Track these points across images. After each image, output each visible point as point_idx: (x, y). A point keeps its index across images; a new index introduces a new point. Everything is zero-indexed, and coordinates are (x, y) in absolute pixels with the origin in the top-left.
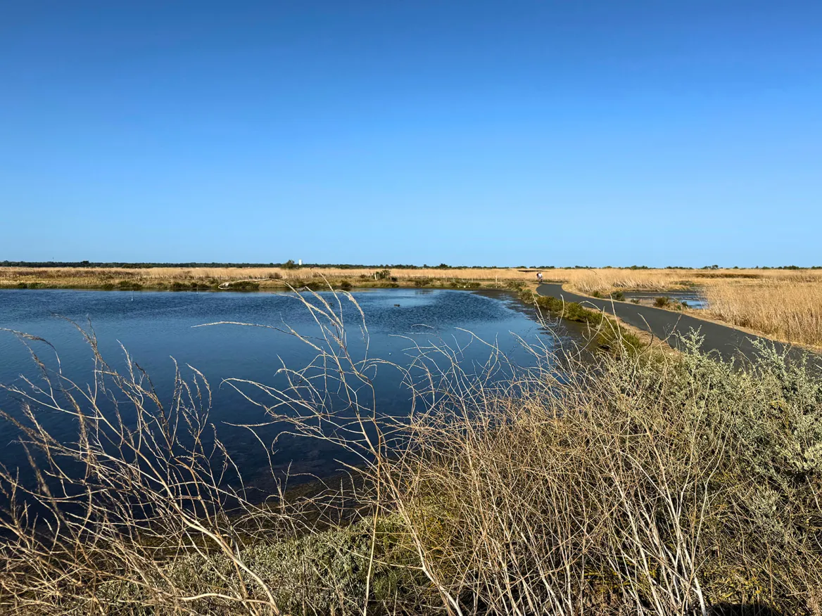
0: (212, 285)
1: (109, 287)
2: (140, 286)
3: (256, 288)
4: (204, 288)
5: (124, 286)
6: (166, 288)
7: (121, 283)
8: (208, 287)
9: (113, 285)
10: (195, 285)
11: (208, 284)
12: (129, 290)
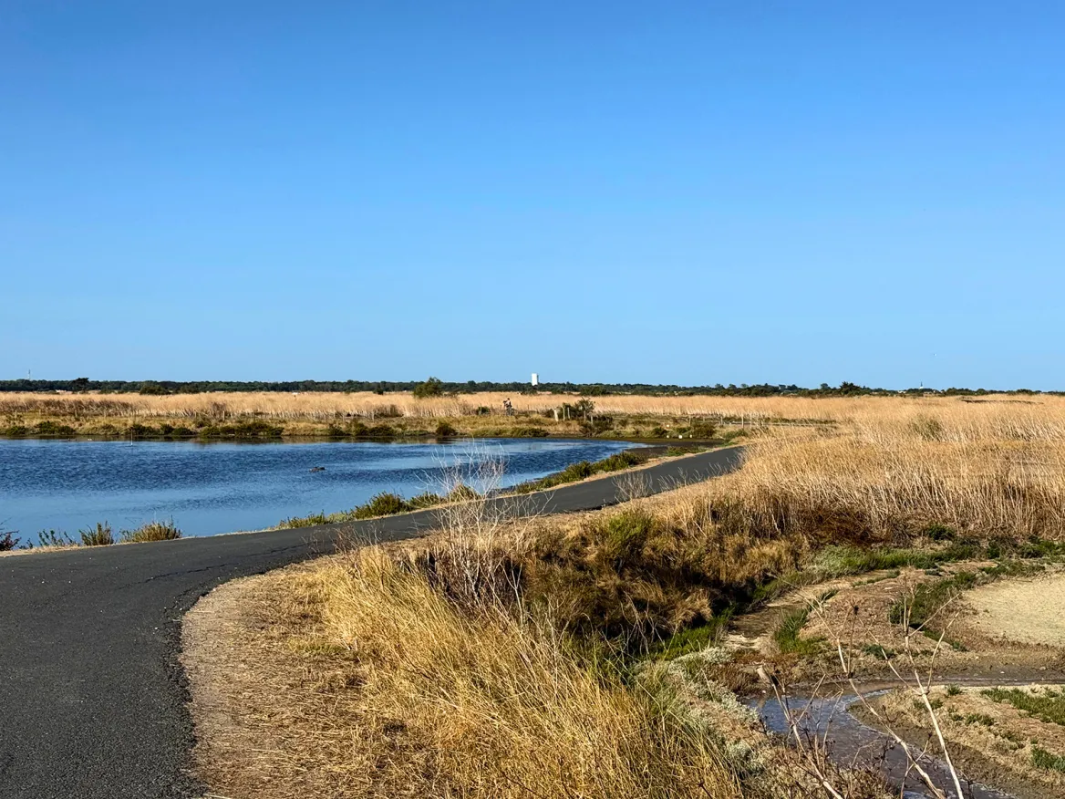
0: (199, 430)
1: (19, 433)
2: (73, 431)
3: (276, 435)
4: (185, 435)
5: (46, 431)
6: (117, 436)
7: (41, 425)
8: (191, 433)
9: (27, 430)
10: (168, 429)
11: (192, 427)
12: (53, 437)
